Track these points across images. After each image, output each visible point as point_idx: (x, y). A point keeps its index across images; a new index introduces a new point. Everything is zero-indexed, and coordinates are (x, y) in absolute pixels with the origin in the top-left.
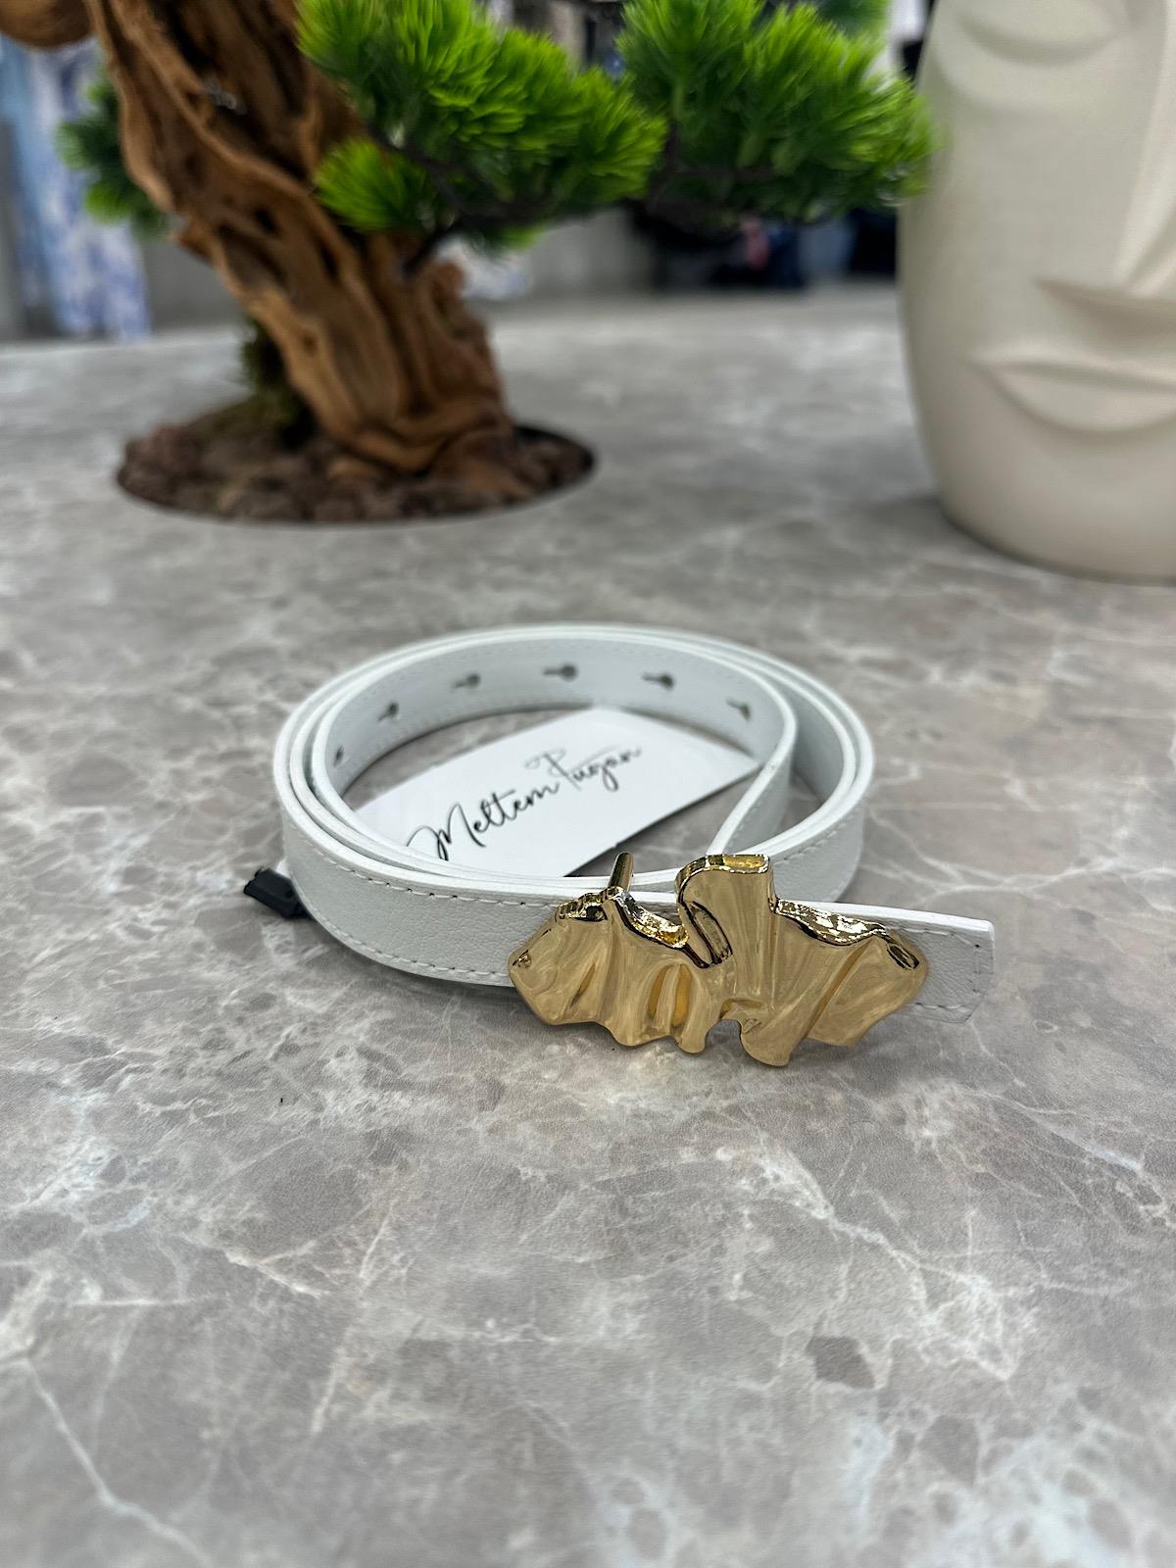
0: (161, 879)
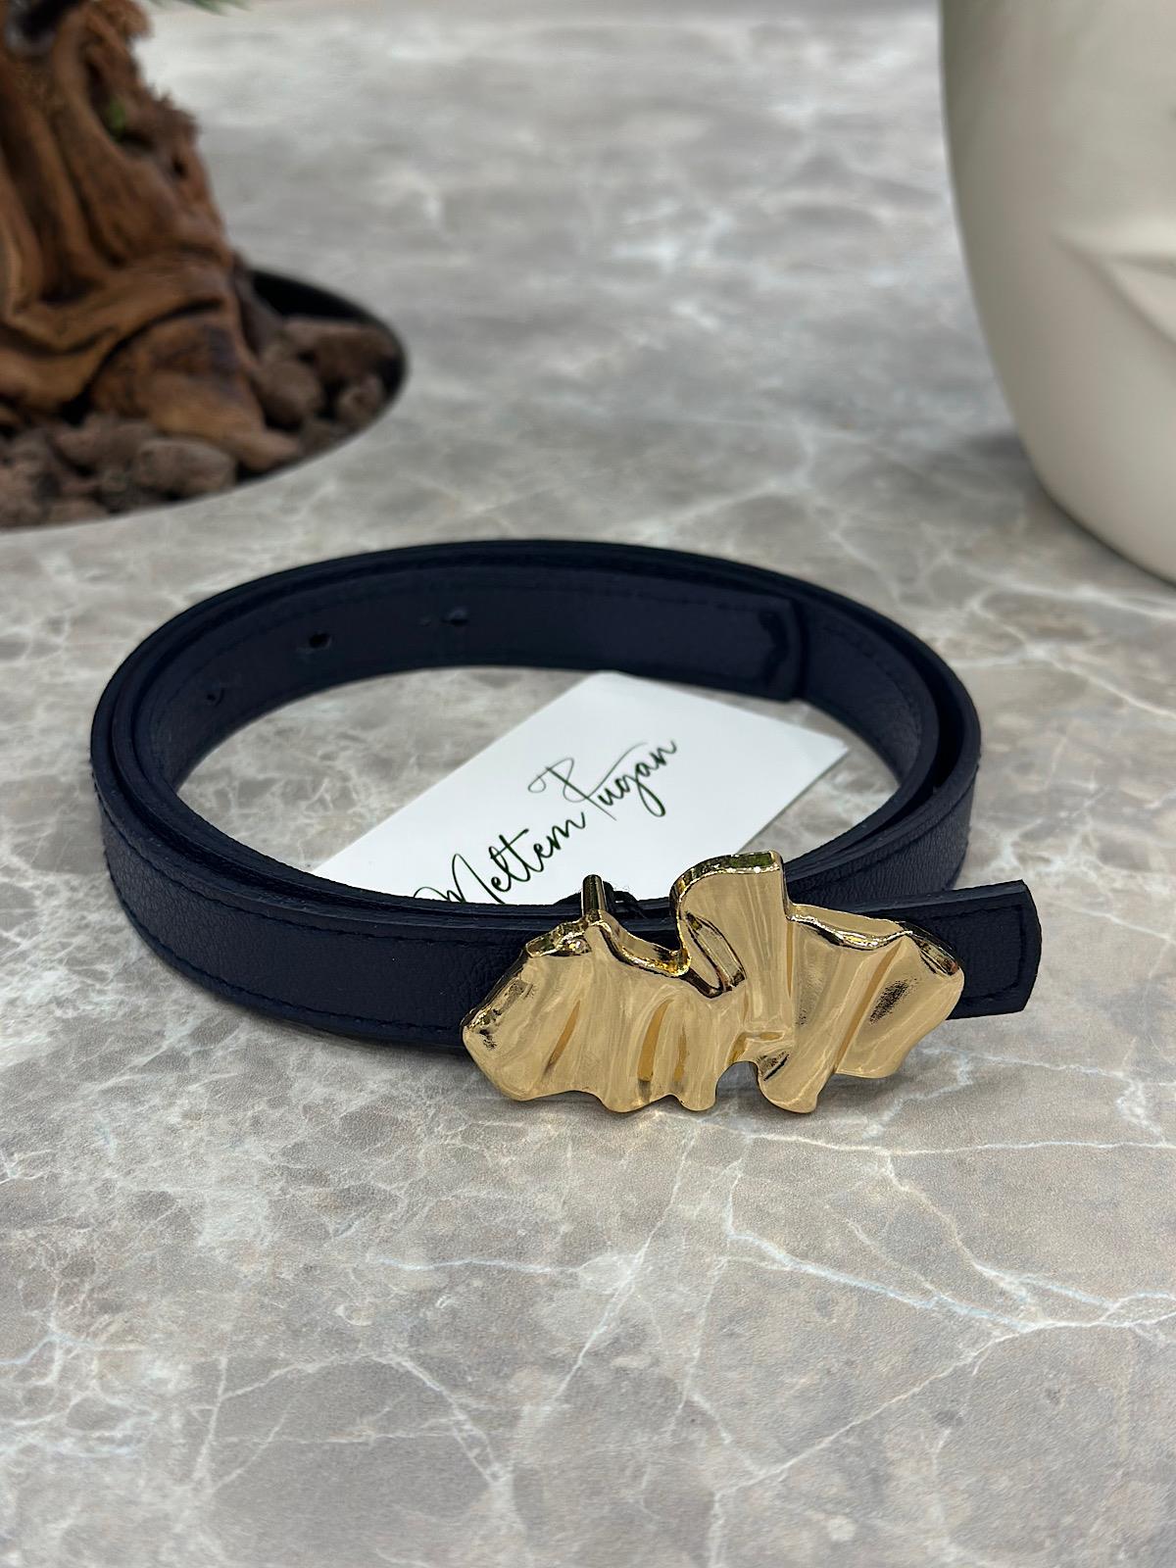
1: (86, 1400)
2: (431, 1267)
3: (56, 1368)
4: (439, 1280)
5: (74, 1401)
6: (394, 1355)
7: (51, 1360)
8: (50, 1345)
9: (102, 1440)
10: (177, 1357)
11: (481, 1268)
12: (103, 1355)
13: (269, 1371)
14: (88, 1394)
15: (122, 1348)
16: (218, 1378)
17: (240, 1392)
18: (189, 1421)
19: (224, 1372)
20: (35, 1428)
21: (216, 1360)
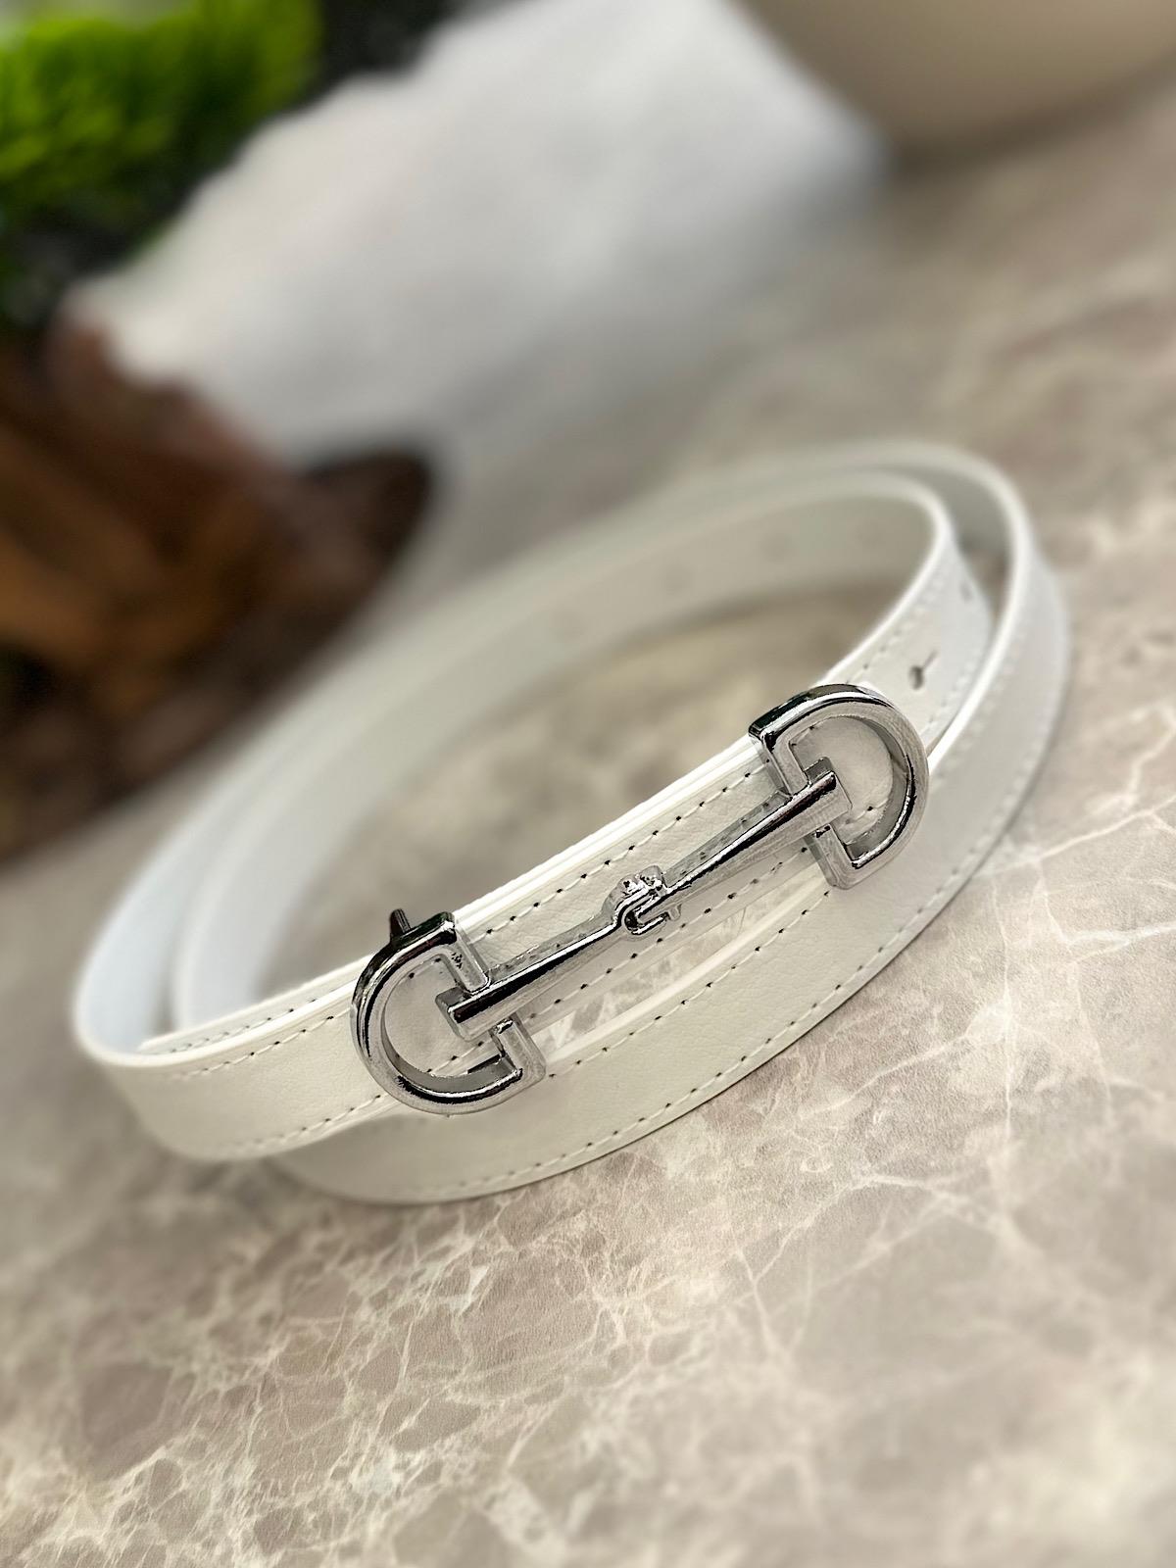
0: (310, 1517)
1: (655, 1342)
2: (853, 1097)
3: (619, 1329)
4: (865, 1103)
5: (647, 1345)
6: (865, 1178)
7: (612, 1326)
8: (605, 1315)
9: (685, 1363)
10: (703, 1270)
11: (892, 1075)
12: (648, 1300)
13: (777, 1242)
14: (654, 1333)
15: (659, 1286)
16: (743, 1269)
17: (765, 1270)
18: (741, 1313)
19: (746, 1262)
20: (630, 1382)
21: (734, 1255)
